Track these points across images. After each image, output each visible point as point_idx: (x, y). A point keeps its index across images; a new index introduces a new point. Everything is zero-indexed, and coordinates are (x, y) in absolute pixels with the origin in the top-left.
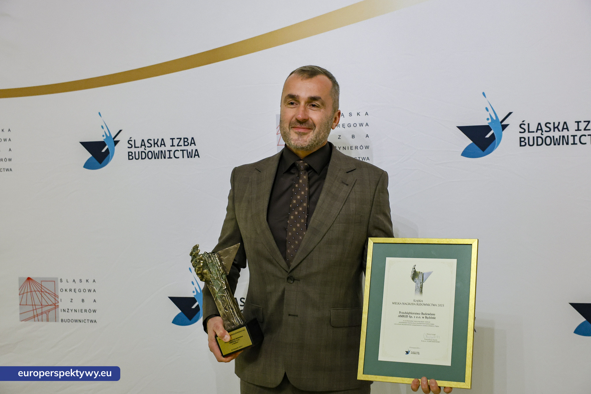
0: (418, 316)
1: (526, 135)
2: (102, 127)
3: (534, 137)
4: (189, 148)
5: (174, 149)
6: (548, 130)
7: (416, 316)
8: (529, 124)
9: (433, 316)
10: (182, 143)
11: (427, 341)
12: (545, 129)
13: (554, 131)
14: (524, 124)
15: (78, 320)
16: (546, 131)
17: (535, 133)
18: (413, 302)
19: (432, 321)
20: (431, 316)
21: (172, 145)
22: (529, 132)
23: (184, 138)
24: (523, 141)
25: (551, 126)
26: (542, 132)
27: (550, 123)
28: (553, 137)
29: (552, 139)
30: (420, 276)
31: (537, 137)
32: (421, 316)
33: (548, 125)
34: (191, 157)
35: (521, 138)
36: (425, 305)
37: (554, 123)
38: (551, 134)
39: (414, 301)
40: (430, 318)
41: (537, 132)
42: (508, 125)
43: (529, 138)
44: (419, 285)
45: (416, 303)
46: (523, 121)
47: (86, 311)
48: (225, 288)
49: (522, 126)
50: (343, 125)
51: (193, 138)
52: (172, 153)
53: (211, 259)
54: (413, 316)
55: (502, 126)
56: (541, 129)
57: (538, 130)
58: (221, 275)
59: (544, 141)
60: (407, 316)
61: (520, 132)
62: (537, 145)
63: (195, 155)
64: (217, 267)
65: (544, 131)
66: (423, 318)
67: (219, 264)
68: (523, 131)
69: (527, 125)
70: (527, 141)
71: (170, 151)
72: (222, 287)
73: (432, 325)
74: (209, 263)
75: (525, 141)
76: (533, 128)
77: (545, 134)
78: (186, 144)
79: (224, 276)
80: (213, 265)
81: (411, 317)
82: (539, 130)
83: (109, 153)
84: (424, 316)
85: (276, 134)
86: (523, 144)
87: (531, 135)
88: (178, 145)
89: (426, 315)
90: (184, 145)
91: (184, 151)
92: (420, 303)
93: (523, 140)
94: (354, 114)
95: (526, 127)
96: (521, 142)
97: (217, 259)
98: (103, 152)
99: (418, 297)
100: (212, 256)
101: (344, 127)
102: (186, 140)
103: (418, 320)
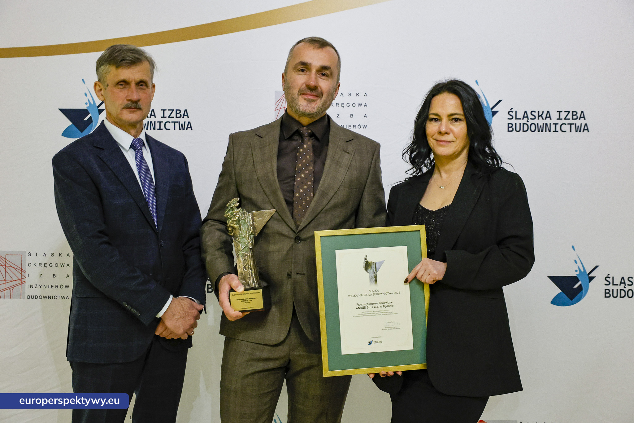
0: (376, 305)
1: (513, 121)
2: (86, 95)
3: (520, 124)
4: (182, 120)
5: (164, 120)
6: (533, 117)
7: (374, 306)
8: (516, 112)
9: (390, 304)
10: (174, 114)
11: (387, 329)
12: (530, 116)
13: (538, 119)
14: (512, 112)
15: (48, 297)
16: (531, 119)
17: (521, 120)
18: (369, 293)
19: (390, 309)
20: (388, 304)
21: (163, 116)
22: (516, 119)
23: (177, 110)
24: (510, 127)
25: (536, 114)
26: (528, 119)
27: (535, 112)
28: (538, 124)
29: (536, 126)
31: (524, 124)
32: (379, 305)
33: (533, 113)
34: (184, 129)
35: (509, 124)
36: (381, 294)
37: (539, 112)
38: (536, 121)
39: (370, 291)
40: (388, 306)
41: (523, 119)
42: (497, 112)
43: (516, 124)
45: (372, 293)
46: (511, 109)
47: (57, 286)
48: (251, 248)
49: (510, 113)
50: (342, 105)
51: (186, 110)
52: (162, 125)
53: (244, 216)
54: (371, 306)
55: (493, 112)
56: (527, 117)
57: (524, 117)
58: (250, 235)
59: (529, 128)
61: (508, 119)
62: (523, 131)
63: (187, 128)
64: (248, 226)
65: (529, 118)
66: (381, 307)
67: (251, 223)
68: (511, 117)
69: (514, 113)
70: (514, 127)
71: (160, 122)
72: (247, 246)
73: (391, 313)
74: (241, 219)
75: (512, 127)
76: (520, 115)
77: (531, 122)
78: (178, 115)
79: (252, 236)
80: (245, 223)
82: (526, 117)
83: (92, 122)
84: (382, 305)
85: (274, 110)
86: (511, 129)
87: (518, 122)
88: (169, 117)
89: (384, 304)
90: (176, 117)
91: (176, 123)
92: (376, 292)
93: (510, 125)
94: (354, 94)
95: (514, 114)
96: (509, 127)
97: (250, 218)
98: (85, 121)
99: (374, 287)
100: (247, 214)
101: (343, 106)
102: (178, 112)
103: (376, 309)
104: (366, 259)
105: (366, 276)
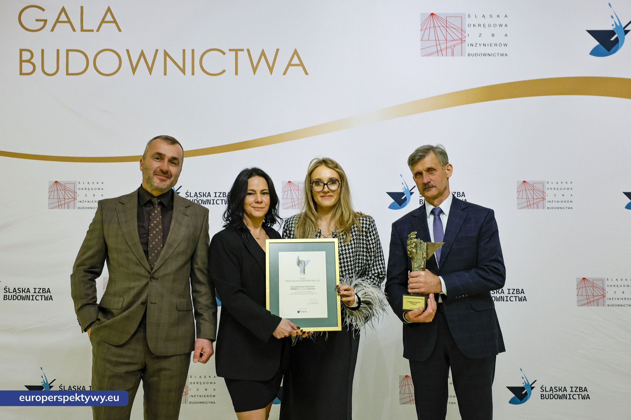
0: (304, 288)
7: (302, 288)
18: (299, 280)
30: (303, 263)
39: (300, 279)
44: (303, 269)
54: (300, 288)
60: (296, 289)
81: (299, 289)
99: (303, 276)
104: (298, 258)
105: (298, 269)
